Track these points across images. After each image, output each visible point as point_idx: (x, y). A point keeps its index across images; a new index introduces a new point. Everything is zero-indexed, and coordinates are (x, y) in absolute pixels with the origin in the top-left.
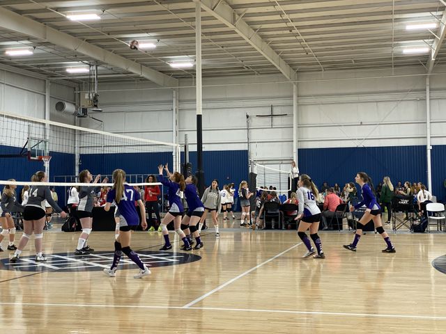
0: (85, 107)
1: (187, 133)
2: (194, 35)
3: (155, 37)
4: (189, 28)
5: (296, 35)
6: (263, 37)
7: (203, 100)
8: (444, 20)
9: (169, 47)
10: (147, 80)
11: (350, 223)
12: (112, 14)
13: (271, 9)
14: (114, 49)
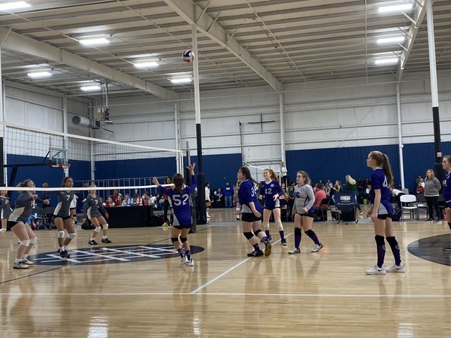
0: (98, 120)
1: (188, 140)
3: (157, 57)
5: (281, 51)
6: (252, 53)
7: (201, 111)
8: (411, 33)
9: (169, 65)
10: (151, 94)
11: (334, 215)
12: (119, 38)
13: (258, 28)
14: (121, 68)
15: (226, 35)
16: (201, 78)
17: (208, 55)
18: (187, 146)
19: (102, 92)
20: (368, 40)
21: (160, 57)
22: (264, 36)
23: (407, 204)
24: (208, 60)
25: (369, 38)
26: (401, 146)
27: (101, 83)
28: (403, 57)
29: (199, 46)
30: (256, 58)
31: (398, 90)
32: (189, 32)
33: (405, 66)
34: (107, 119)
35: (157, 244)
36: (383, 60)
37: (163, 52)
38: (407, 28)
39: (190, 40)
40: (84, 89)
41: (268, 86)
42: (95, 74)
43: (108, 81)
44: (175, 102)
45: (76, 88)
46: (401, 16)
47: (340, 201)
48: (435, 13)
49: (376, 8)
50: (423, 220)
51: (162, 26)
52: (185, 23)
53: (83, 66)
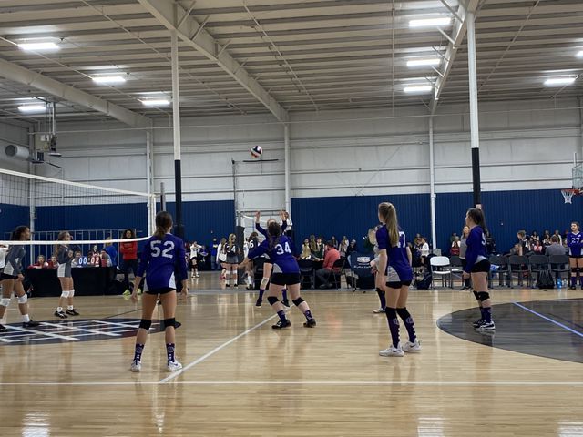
0: (41, 151)
1: (163, 181)
2: (170, 68)
3: (124, 70)
4: (164, 60)
5: (287, 70)
6: (249, 72)
7: (181, 143)
8: (448, 55)
9: (141, 81)
10: (113, 119)
11: (349, 280)
12: (73, 43)
13: (258, 40)
14: (75, 83)
15: (216, 45)
16: (183, 100)
17: (193, 70)
18: (162, 189)
19: (47, 113)
20: (396, 62)
21: (128, 71)
22: (266, 49)
23: (439, 268)
24: (192, 77)
25: (397, 59)
26: (433, 196)
27: (47, 102)
28: (438, 84)
29: (180, 59)
30: (255, 77)
31: (431, 125)
32: (168, 39)
33: (440, 96)
34: (54, 150)
35: (119, 317)
36: (413, 88)
37: (131, 64)
38: (443, 48)
39: (168, 50)
40: (22, 109)
41: (269, 115)
42: (38, 90)
43: (55, 100)
44: (148, 130)
45: (11, 107)
46: (437, 33)
47: (357, 263)
48: (477, 31)
49: (406, 21)
50: (458, 288)
51: (131, 29)
52: (162, 28)
53: (23, 78)
